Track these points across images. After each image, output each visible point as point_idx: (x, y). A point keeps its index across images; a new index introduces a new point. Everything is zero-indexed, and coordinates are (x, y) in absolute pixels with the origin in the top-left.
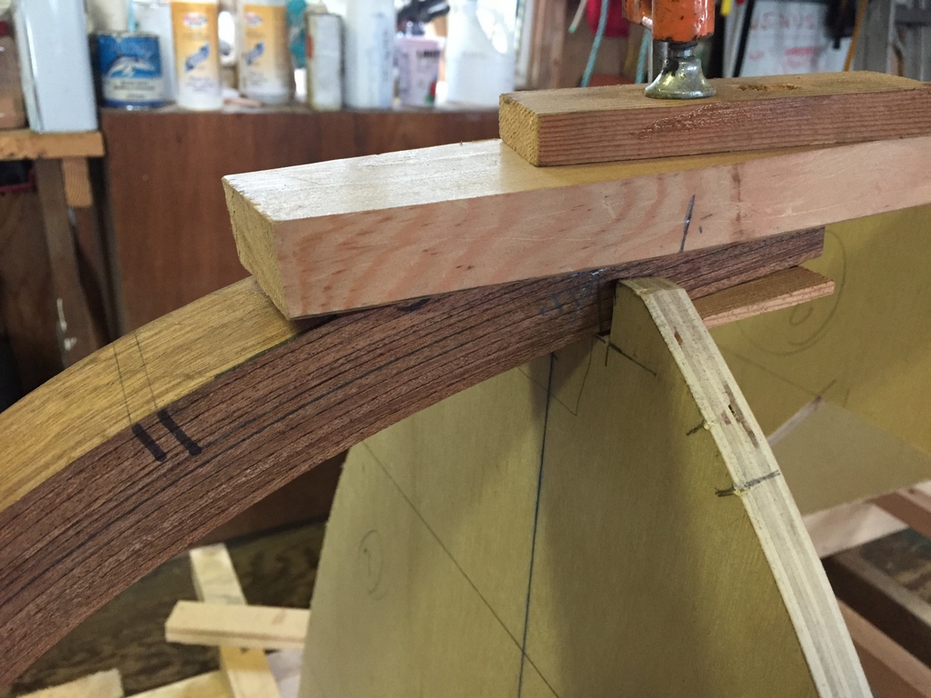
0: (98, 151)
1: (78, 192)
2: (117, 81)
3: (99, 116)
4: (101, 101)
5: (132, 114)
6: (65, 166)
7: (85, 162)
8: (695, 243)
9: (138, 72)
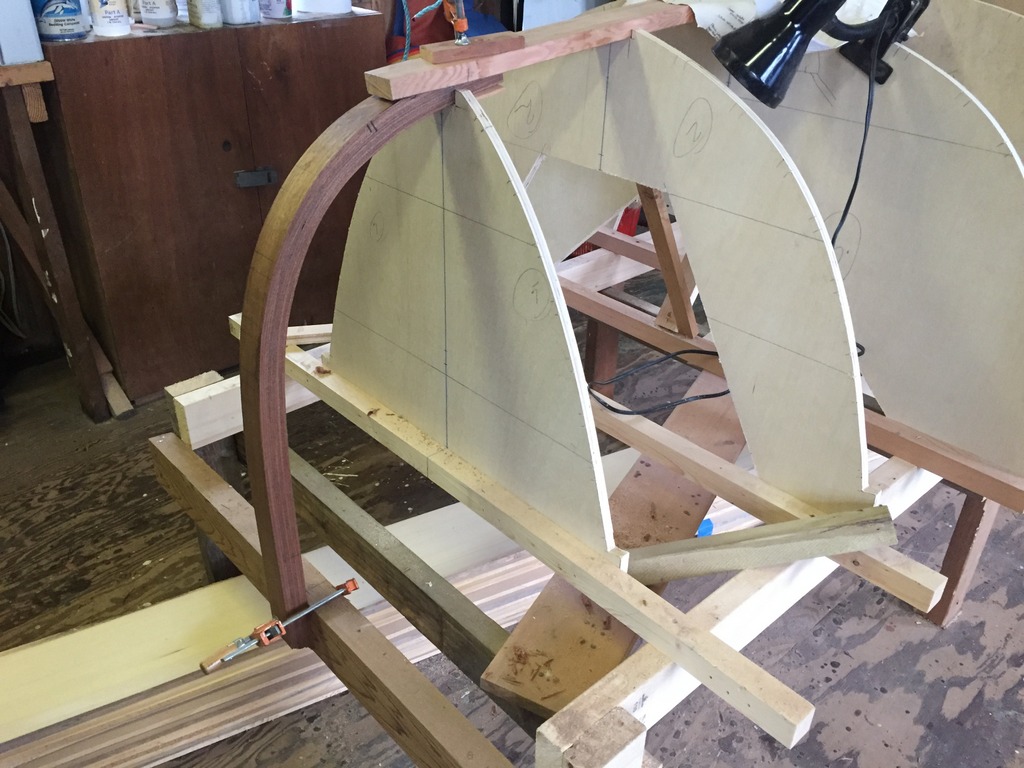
0: (49, 76)
1: (37, 111)
2: (52, 20)
3: (44, 49)
4: (43, 38)
5: (68, 45)
6: (26, 90)
7: (39, 86)
8: (471, 80)
9: (67, 11)
